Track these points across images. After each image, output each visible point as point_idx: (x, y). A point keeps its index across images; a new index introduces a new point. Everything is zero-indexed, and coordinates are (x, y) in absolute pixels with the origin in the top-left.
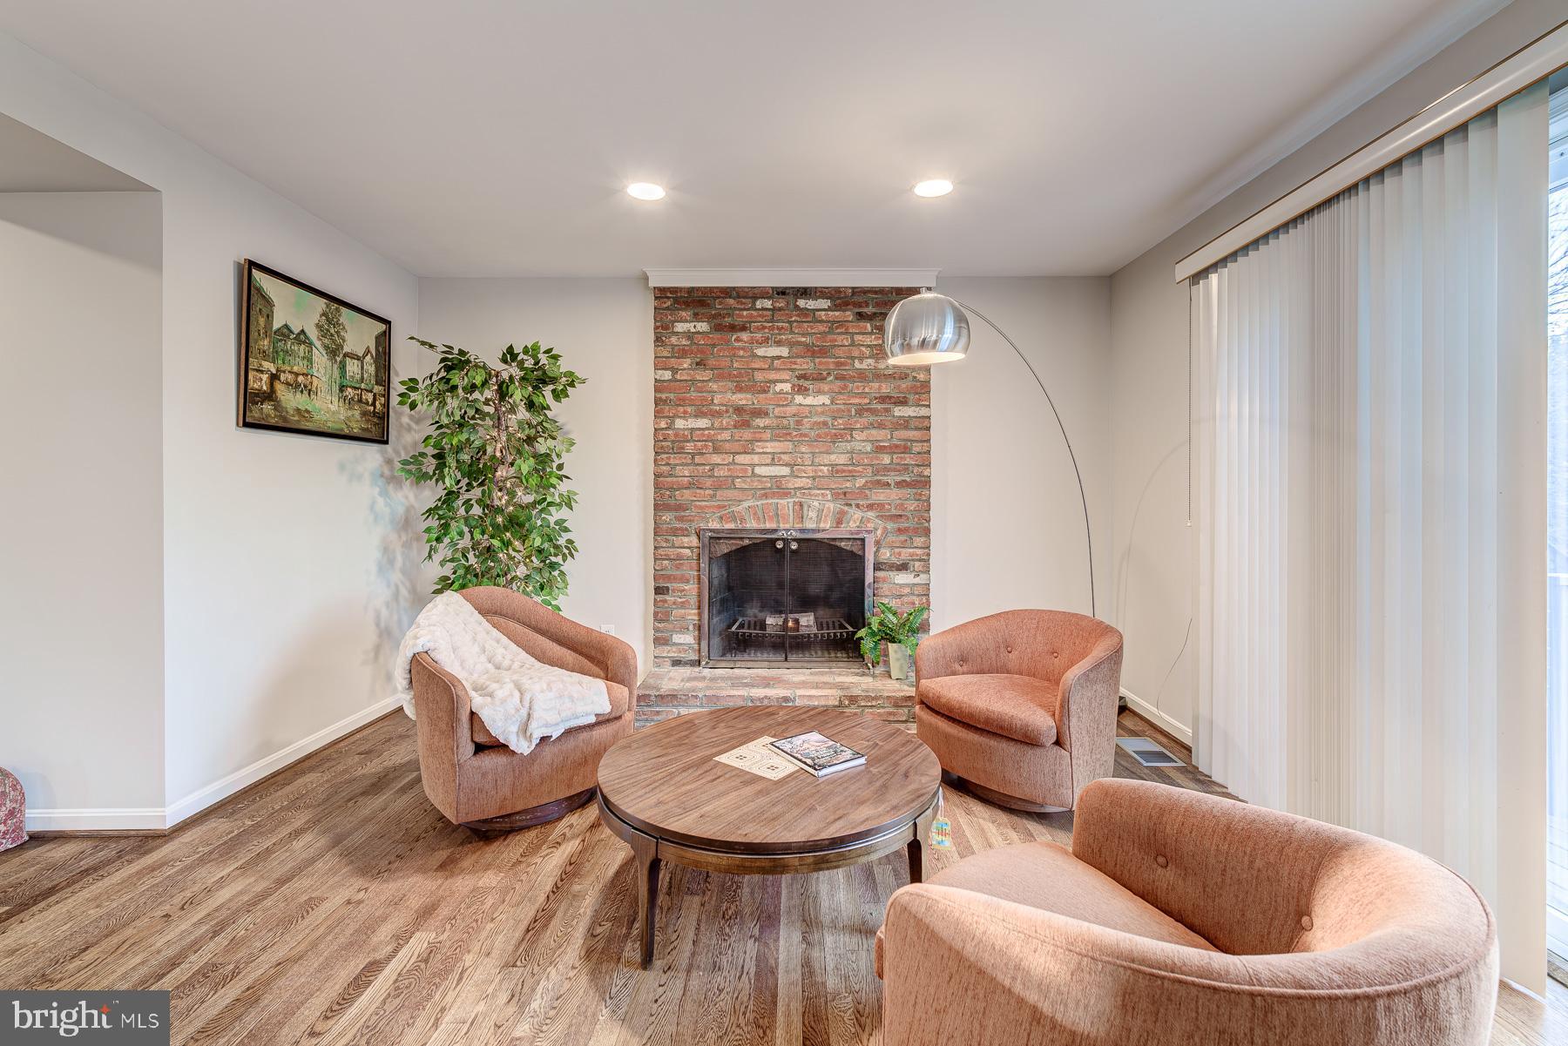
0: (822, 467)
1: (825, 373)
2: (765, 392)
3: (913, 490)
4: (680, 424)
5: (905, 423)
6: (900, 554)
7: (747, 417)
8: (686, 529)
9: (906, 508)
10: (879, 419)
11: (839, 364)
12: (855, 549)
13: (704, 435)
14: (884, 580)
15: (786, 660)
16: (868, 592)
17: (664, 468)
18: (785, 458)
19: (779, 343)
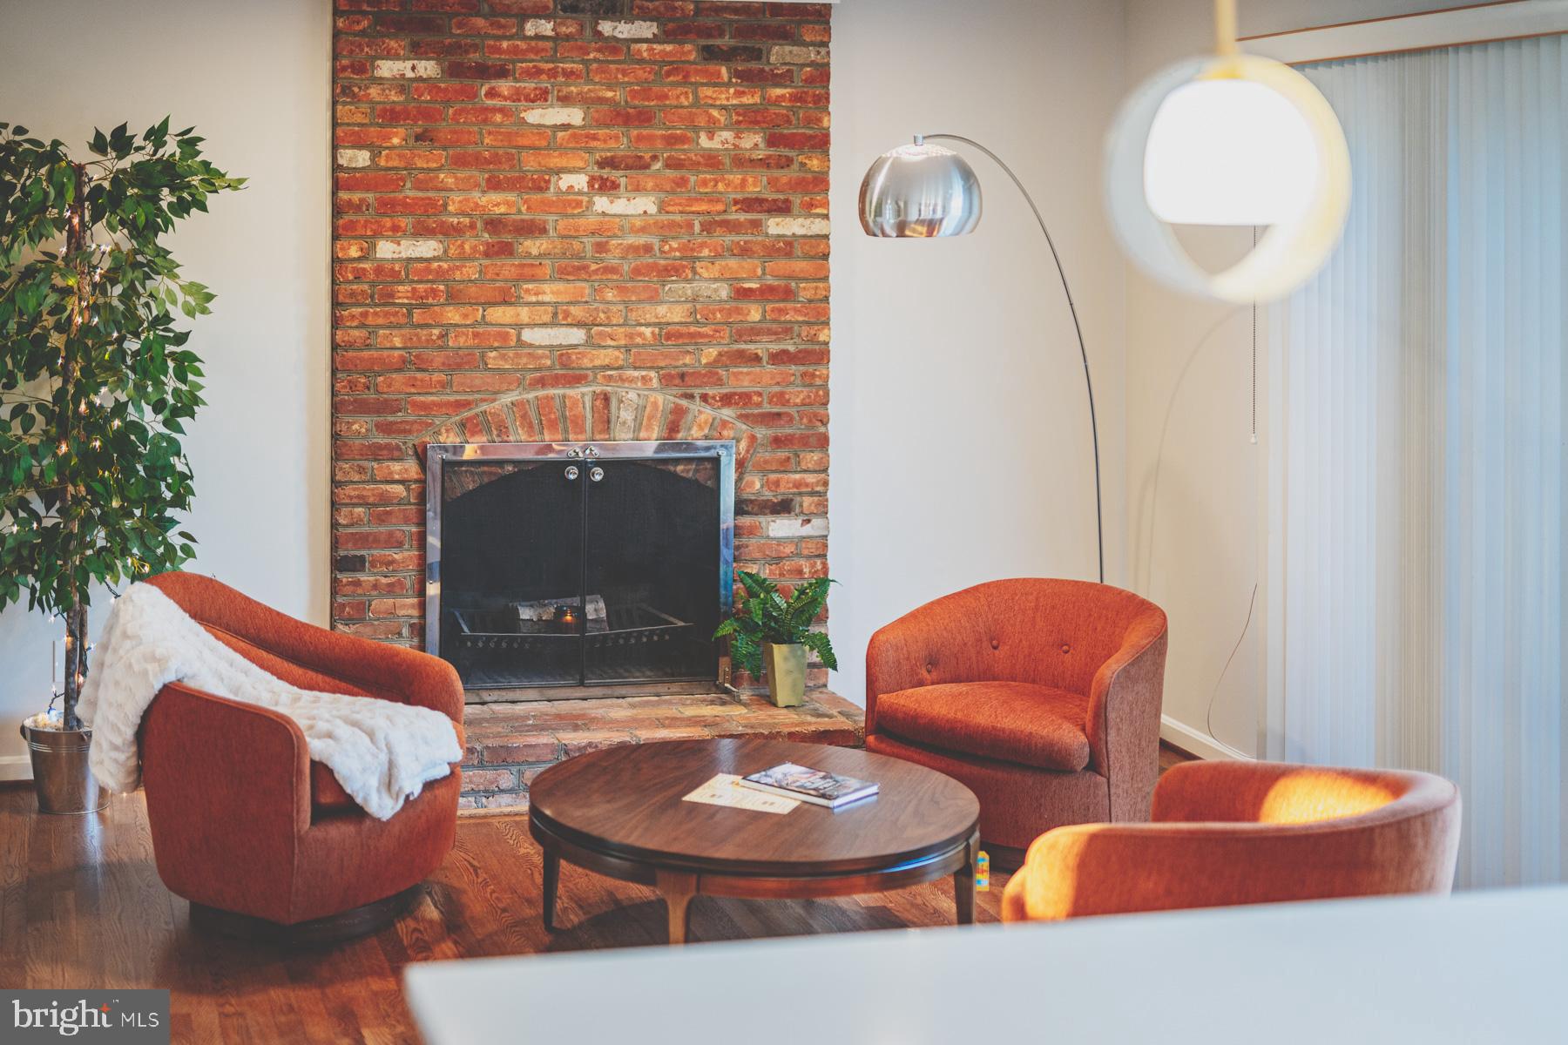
0: (643, 329)
1: (647, 156)
2: (540, 189)
3: (802, 368)
4: (385, 249)
5: (787, 247)
6: (777, 484)
7: (508, 238)
8: (398, 448)
9: (788, 401)
10: (741, 239)
11: (671, 141)
12: (701, 477)
13: (428, 270)
14: (752, 531)
15: (582, 684)
16: (726, 553)
17: (356, 333)
18: (576, 311)
19: (565, 100)
